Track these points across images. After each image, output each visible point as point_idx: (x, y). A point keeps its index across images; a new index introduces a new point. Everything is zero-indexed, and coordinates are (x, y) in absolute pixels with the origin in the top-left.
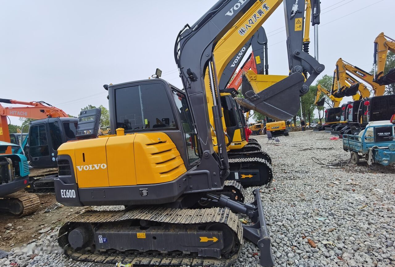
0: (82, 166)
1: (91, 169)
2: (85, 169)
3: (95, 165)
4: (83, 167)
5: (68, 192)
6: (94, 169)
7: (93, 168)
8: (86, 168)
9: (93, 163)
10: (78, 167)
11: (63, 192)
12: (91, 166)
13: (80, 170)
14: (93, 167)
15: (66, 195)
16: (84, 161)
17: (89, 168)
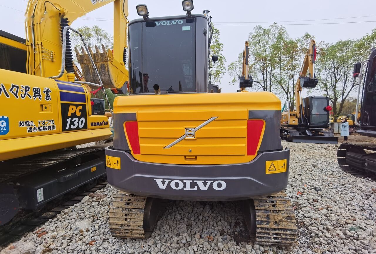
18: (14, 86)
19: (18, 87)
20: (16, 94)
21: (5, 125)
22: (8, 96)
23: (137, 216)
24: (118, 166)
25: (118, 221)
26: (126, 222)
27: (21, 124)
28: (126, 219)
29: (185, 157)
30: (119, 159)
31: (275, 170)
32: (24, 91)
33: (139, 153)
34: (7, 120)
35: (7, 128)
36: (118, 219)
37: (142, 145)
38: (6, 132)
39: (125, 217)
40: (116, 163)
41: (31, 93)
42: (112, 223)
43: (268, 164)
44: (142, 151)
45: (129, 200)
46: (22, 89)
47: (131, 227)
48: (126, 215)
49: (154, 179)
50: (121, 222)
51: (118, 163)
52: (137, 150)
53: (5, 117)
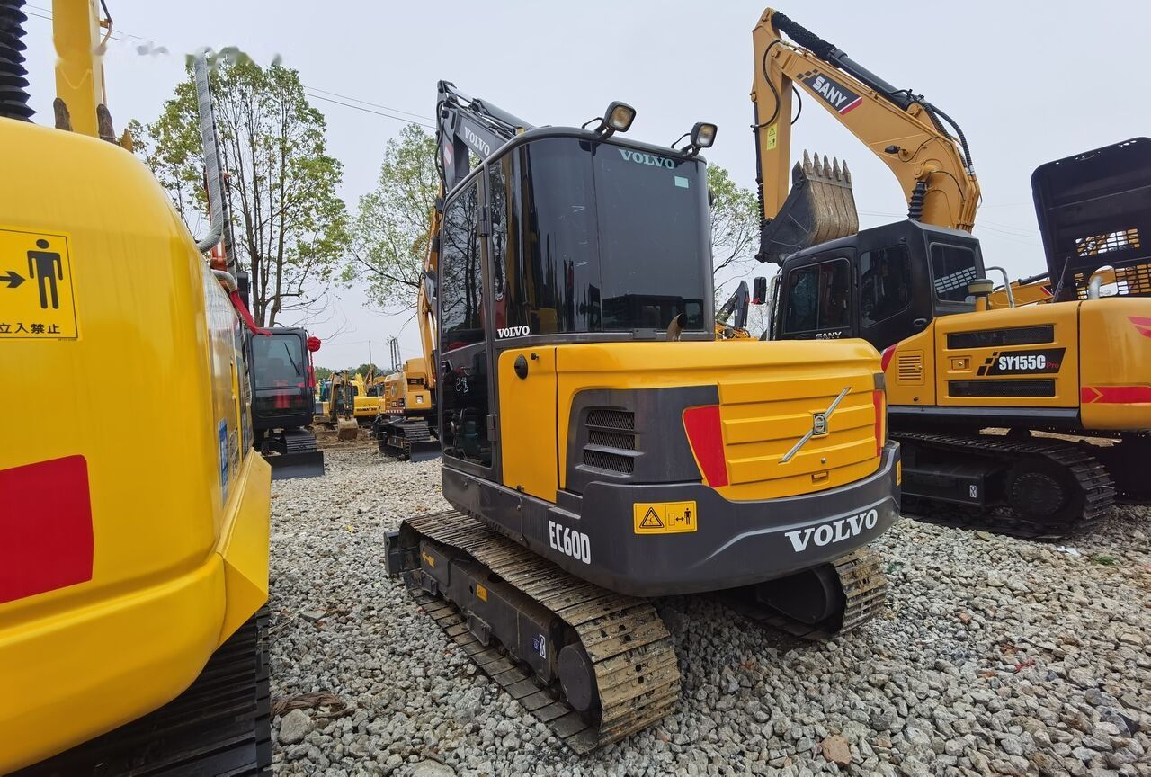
23: (662, 659)
24: (688, 522)
25: (624, 692)
26: (644, 687)
28: (641, 680)
29: (813, 477)
30: (691, 506)
33: (725, 483)
36: (622, 687)
37: (733, 460)
39: (637, 675)
40: (683, 515)
42: (613, 705)
44: (733, 476)
45: (622, 628)
47: (657, 695)
48: (638, 668)
49: (786, 535)
50: (634, 693)
51: (688, 516)
52: (719, 475)
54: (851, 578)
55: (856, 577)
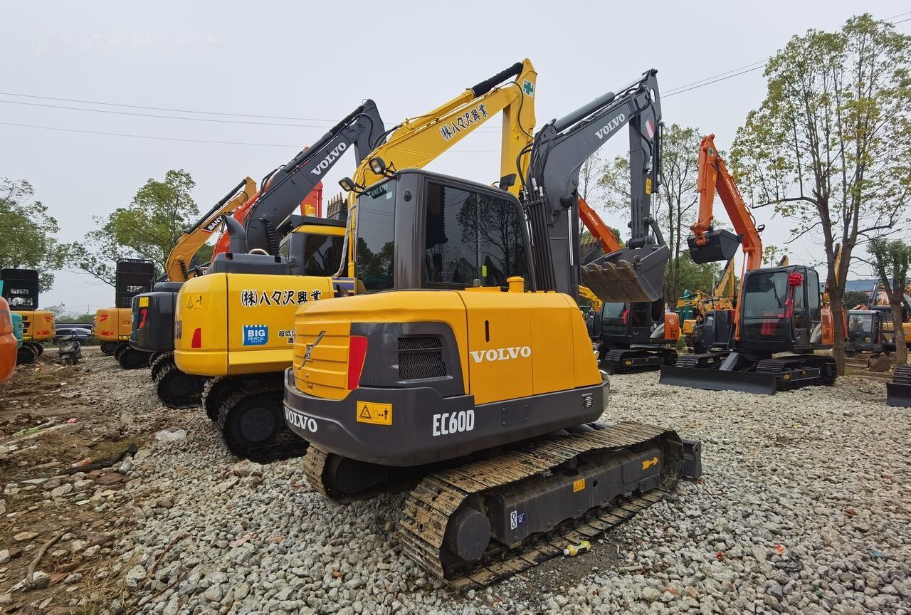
0: (483, 352)
1: (501, 358)
2: (488, 357)
3: (511, 350)
4: (485, 354)
5: (456, 417)
6: (507, 358)
7: (505, 356)
8: (492, 355)
9: (505, 345)
10: (474, 354)
11: (439, 420)
12: (501, 351)
13: (478, 360)
14: (506, 353)
15: (447, 428)
16: (488, 339)
17: (498, 357)
18: (276, 292)
19: (280, 293)
20: (277, 301)
21: (264, 334)
22: (269, 304)
27: (281, 334)
31: (370, 418)
32: (287, 297)
34: (266, 329)
35: (266, 337)
38: (264, 342)
41: (295, 298)
43: (360, 405)
46: (285, 294)
53: (265, 326)
54: (413, 513)
55: (415, 516)
